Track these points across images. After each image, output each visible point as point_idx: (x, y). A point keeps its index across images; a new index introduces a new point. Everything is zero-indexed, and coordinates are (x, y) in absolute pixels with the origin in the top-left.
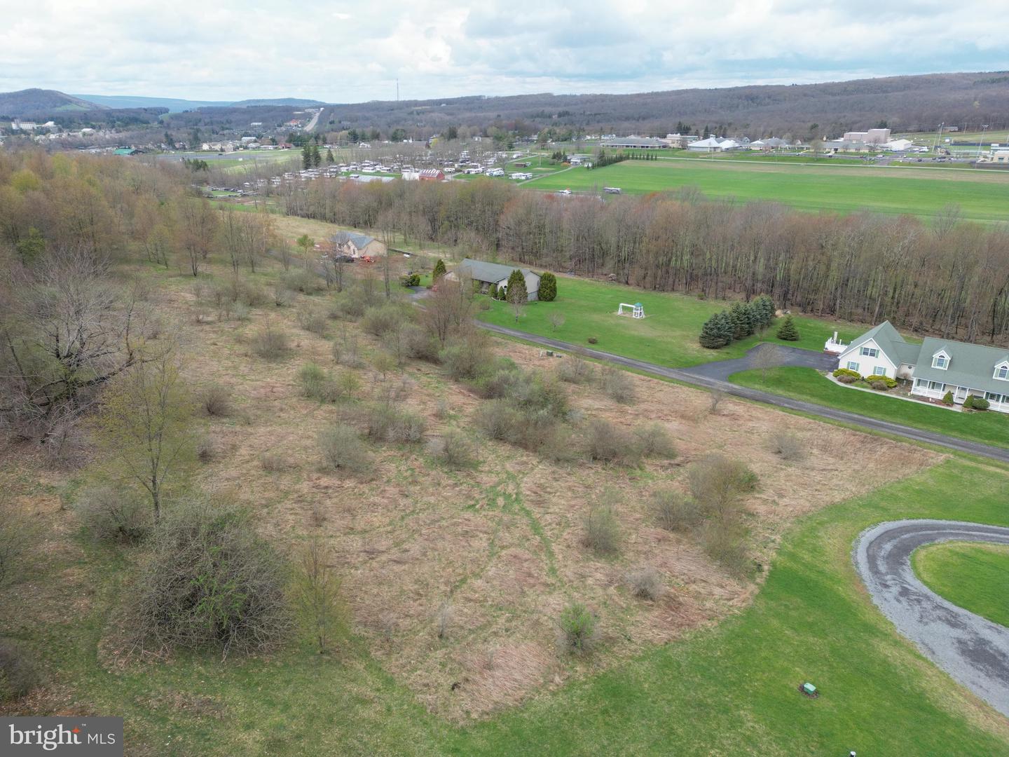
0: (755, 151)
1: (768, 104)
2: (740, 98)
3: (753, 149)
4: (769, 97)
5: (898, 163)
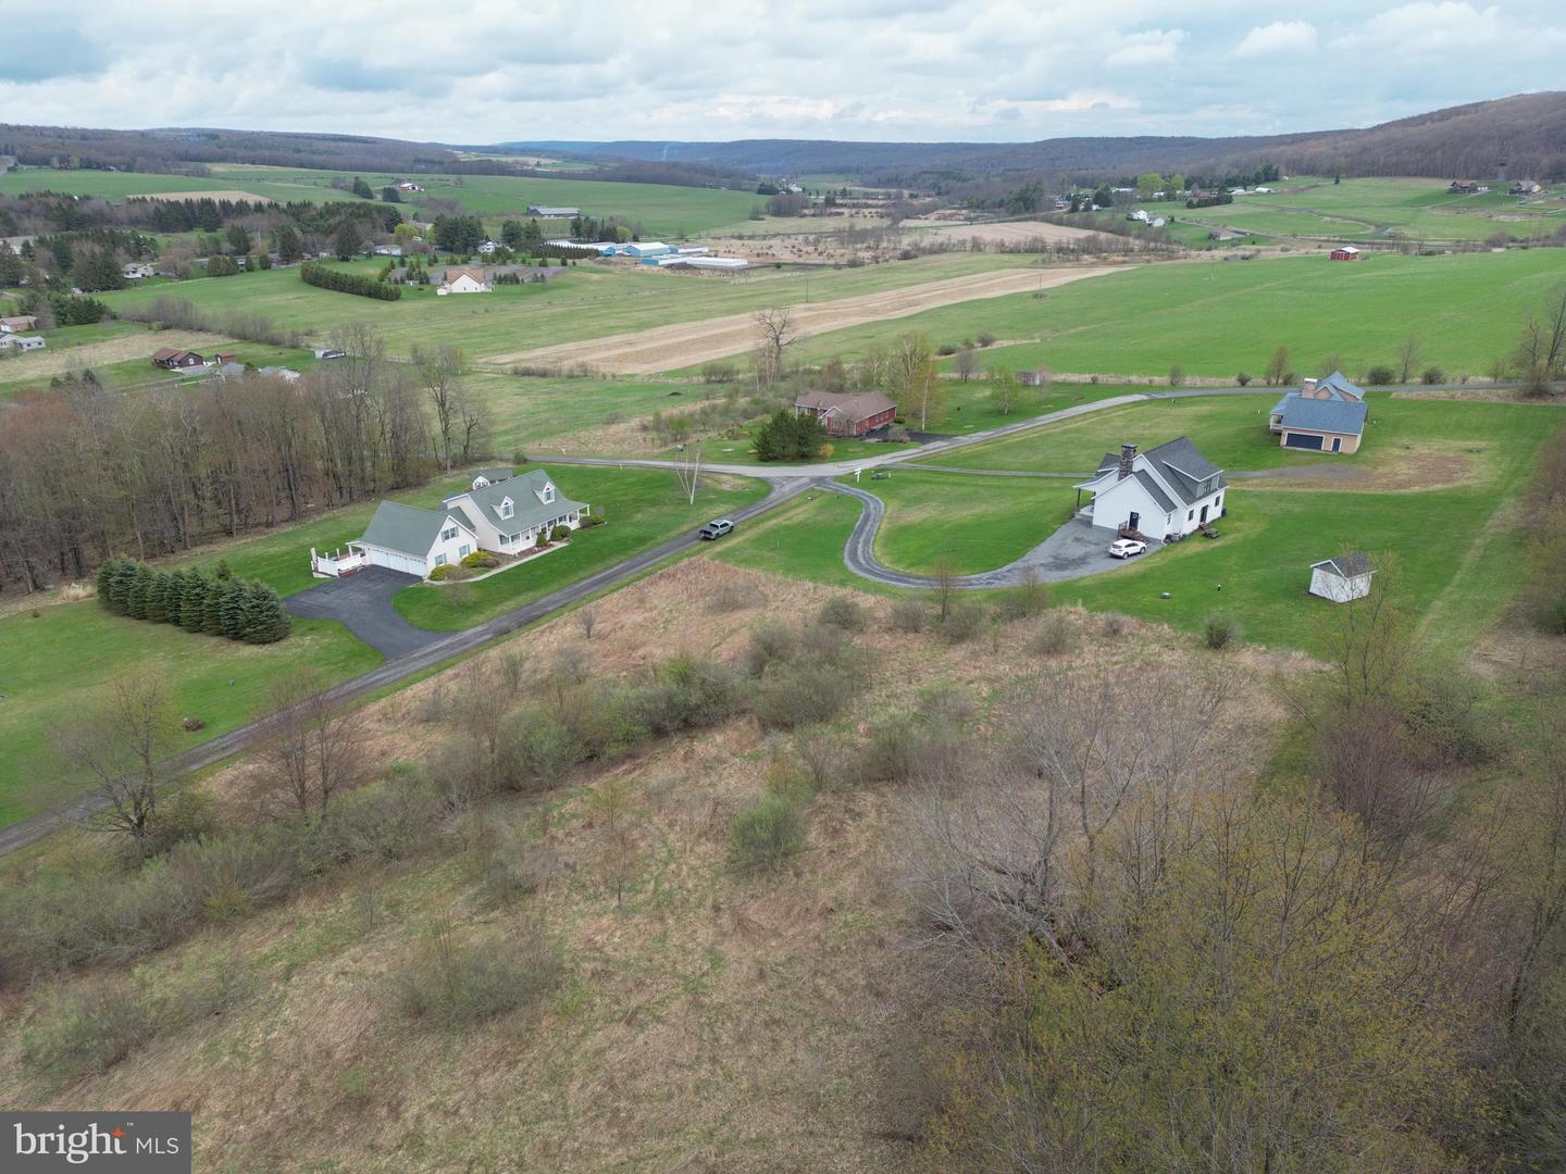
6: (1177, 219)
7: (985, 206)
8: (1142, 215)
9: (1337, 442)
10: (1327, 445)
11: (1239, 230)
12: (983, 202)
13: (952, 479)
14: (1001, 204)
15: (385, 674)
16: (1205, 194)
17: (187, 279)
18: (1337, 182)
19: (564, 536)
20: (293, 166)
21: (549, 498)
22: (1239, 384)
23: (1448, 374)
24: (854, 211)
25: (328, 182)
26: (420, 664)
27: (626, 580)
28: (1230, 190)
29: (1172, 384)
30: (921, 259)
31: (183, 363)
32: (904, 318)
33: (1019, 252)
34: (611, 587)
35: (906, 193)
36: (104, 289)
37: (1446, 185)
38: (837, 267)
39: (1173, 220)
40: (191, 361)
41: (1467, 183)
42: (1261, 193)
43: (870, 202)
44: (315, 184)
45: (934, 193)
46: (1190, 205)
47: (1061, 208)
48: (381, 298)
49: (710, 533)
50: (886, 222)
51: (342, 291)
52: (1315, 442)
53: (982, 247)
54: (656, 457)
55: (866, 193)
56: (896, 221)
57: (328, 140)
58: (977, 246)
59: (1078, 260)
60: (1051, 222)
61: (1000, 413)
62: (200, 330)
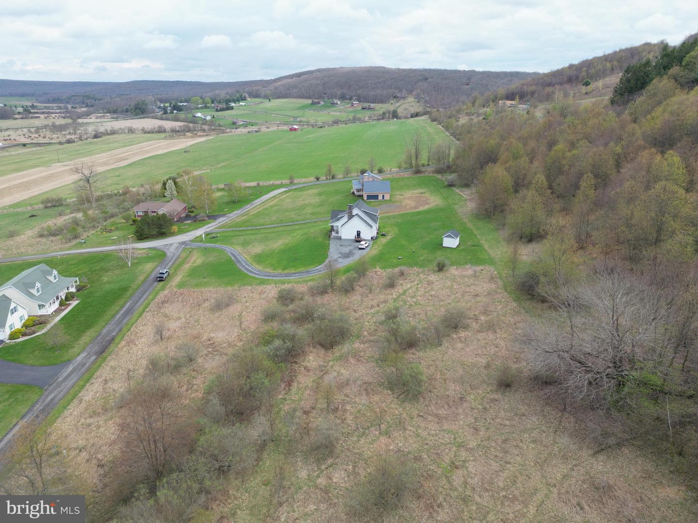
6: (215, 116)
7: (116, 112)
8: (199, 115)
9: (383, 196)
10: (380, 198)
11: (244, 120)
12: (117, 110)
13: (248, 232)
14: (127, 111)
15: (53, 395)
16: (221, 106)
18: (270, 101)
19: (73, 298)
21: (55, 279)
22: (316, 180)
23: (385, 169)
24: (46, 115)
26: (70, 383)
27: (141, 310)
28: (230, 104)
29: (291, 182)
30: (104, 138)
32: (126, 166)
33: (153, 133)
34: (136, 315)
35: (69, 106)
37: (310, 101)
38: (61, 143)
39: (213, 116)
41: (316, 101)
42: (242, 105)
43: (51, 111)
45: (84, 106)
46: (217, 110)
47: (158, 112)
49: (163, 277)
50: (70, 121)
52: (376, 197)
53: (134, 131)
54: (70, 248)
55: (46, 107)
56: (74, 120)
58: (131, 131)
59: (184, 135)
60: (157, 119)
61: (234, 202)
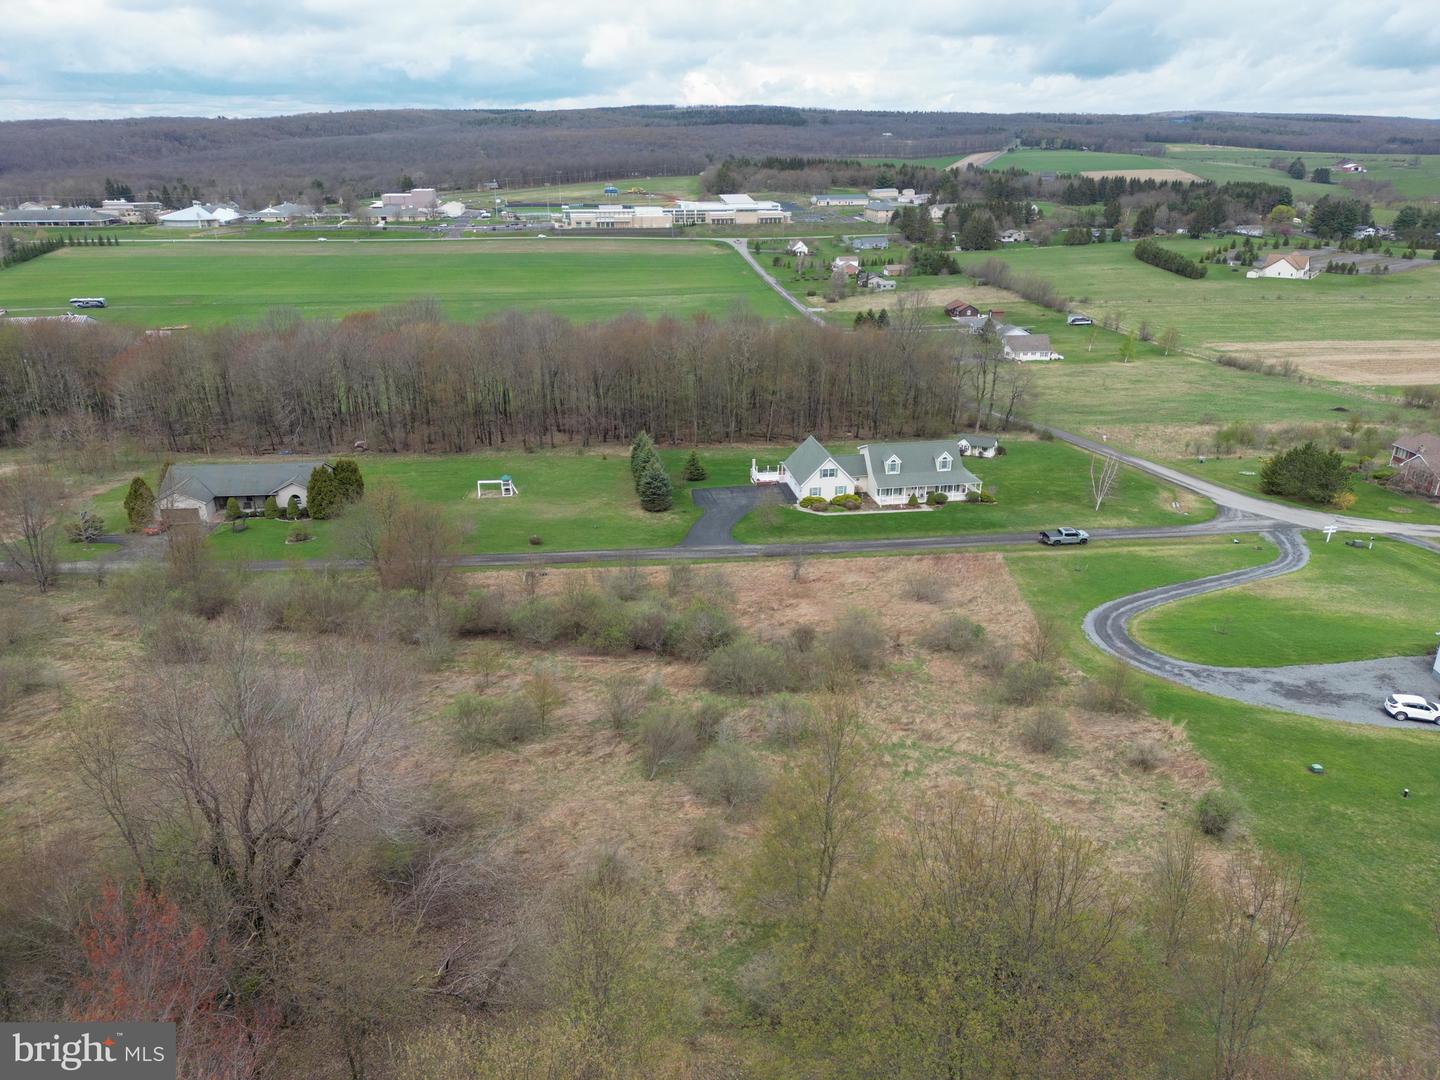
0: (271, 224)
1: (205, 148)
2: (156, 136)
3: (267, 220)
4: (204, 137)
5: (470, 234)
17: (1046, 245)
19: (937, 504)
20: (1252, 147)
25: (1267, 162)
31: (962, 313)
36: (977, 249)
40: (969, 313)
44: (1254, 164)
48: (1185, 276)
51: (1157, 265)
57: (1318, 120)
62: (1005, 288)
